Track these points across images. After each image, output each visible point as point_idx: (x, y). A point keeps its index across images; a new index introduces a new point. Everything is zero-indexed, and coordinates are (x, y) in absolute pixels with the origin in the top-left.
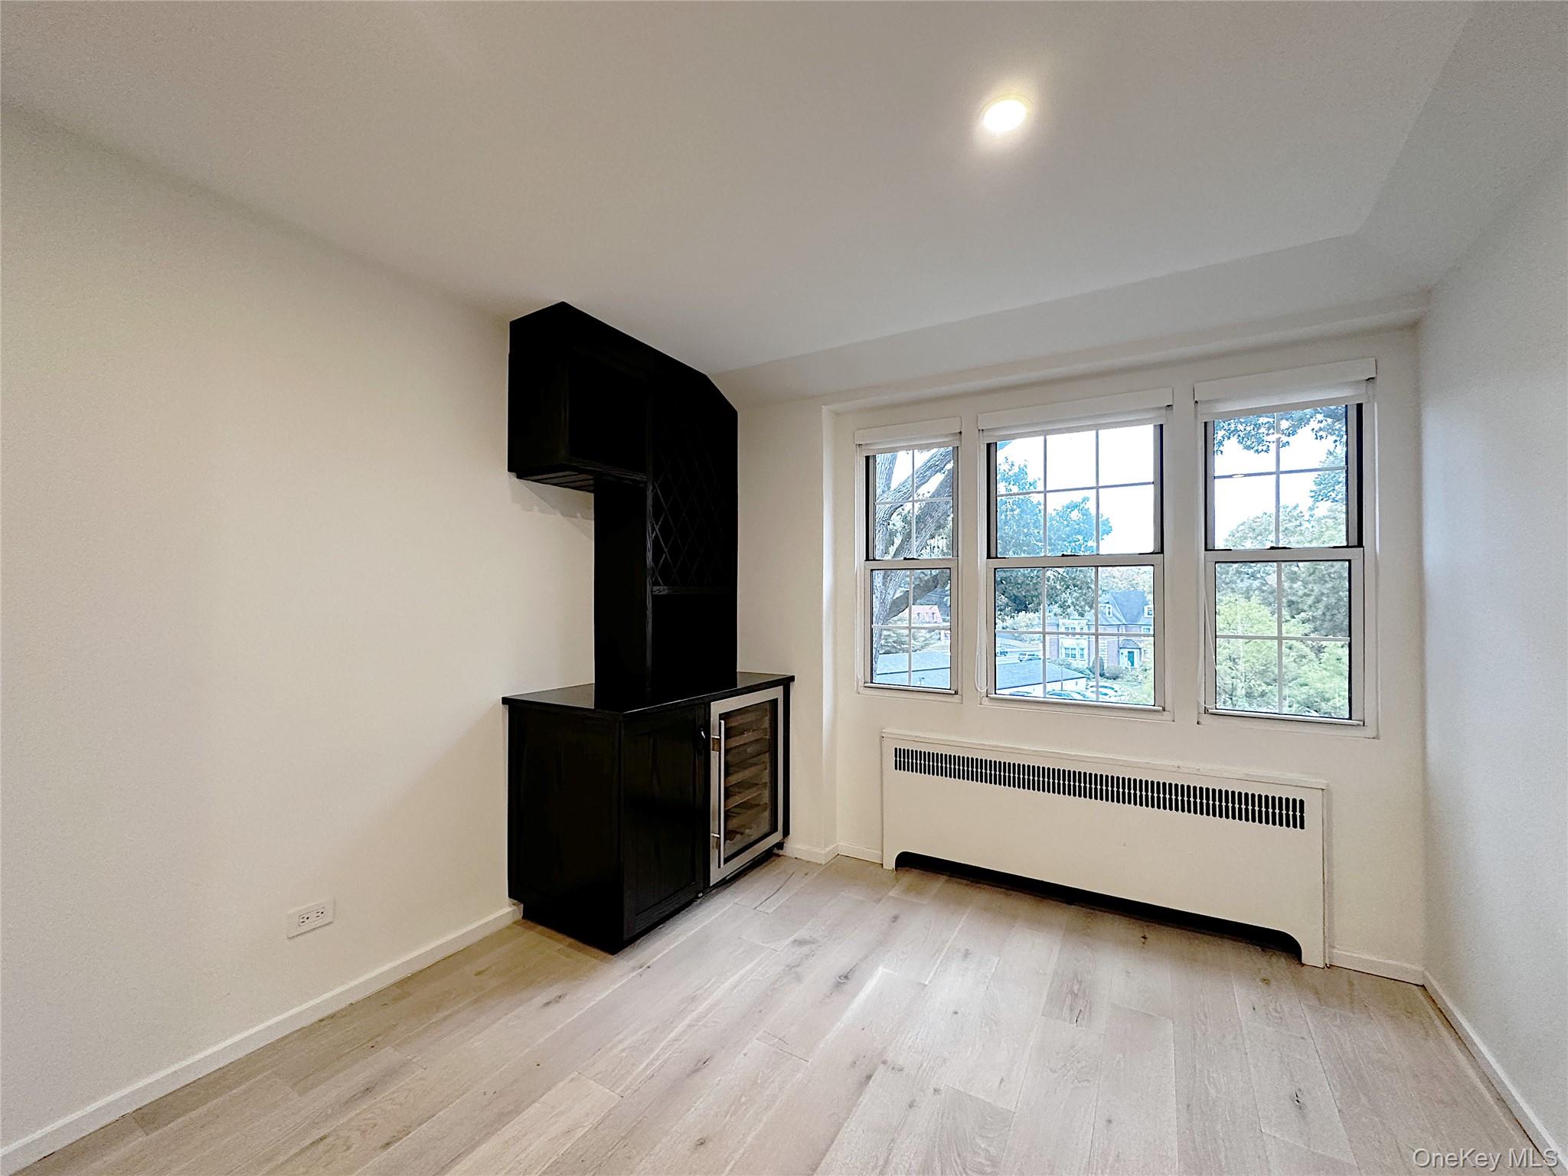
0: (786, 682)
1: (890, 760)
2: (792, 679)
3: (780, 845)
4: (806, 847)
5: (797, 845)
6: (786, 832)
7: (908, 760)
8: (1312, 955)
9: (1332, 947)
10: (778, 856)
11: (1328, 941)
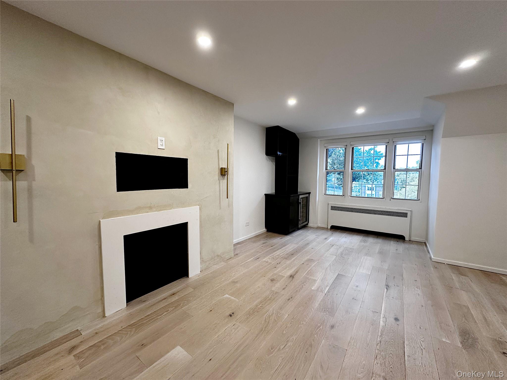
0: (309, 193)
1: (330, 208)
2: (310, 193)
3: (307, 224)
4: (312, 225)
5: (310, 224)
6: (308, 222)
7: (333, 208)
8: (407, 239)
9: (411, 237)
10: (307, 226)
11: (410, 236)
